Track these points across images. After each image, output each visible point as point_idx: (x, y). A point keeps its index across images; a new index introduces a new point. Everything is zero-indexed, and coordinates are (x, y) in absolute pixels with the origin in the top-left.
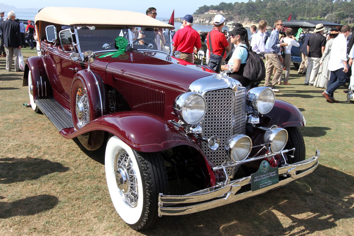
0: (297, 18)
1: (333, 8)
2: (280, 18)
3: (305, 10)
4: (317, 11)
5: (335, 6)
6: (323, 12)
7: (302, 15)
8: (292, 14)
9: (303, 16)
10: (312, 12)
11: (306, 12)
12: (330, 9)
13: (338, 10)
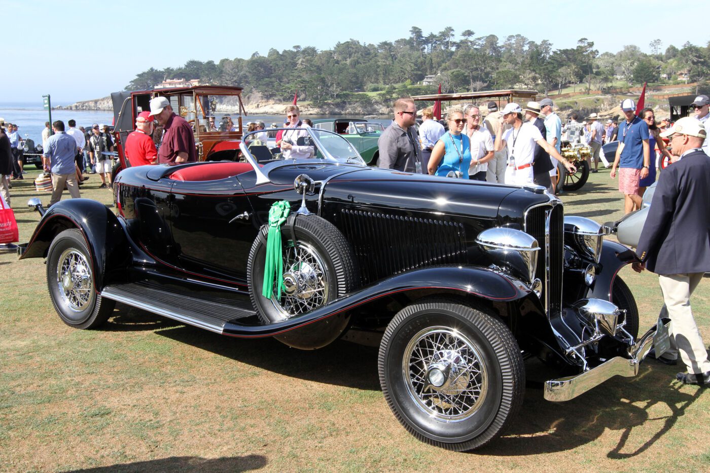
0: (365, 87)
1: (432, 64)
2: (336, 88)
3: (378, 70)
4: (402, 71)
5: (435, 60)
6: (415, 72)
7: (373, 80)
8: (354, 80)
9: (377, 81)
10: (393, 73)
11: (381, 73)
12: (428, 66)
13: (442, 67)
